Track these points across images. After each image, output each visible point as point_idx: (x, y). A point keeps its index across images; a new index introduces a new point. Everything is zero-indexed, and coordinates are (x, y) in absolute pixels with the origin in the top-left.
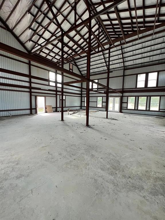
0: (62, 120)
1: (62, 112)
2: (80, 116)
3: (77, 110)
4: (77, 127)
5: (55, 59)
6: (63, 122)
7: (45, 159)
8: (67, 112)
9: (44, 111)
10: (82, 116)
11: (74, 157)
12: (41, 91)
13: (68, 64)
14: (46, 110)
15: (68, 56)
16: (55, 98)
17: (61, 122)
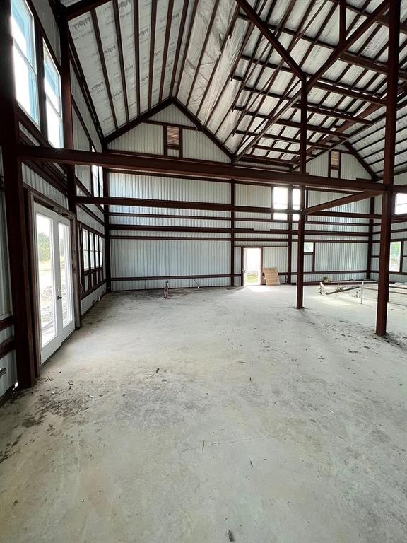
0: (300, 305)
1: (301, 285)
2: (358, 300)
3: (351, 282)
4: (342, 333)
5: (289, 154)
6: (301, 313)
7: (240, 390)
8: (318, 287)
9: (259, 282)
10: (365, 302)
11: (314, 414)
12: (254, 234)
13: (326, 154)
14: (262, 278)
15: (323, 136)
16: (286, 250)
17: (296, 312)
